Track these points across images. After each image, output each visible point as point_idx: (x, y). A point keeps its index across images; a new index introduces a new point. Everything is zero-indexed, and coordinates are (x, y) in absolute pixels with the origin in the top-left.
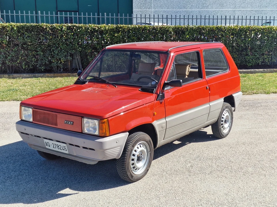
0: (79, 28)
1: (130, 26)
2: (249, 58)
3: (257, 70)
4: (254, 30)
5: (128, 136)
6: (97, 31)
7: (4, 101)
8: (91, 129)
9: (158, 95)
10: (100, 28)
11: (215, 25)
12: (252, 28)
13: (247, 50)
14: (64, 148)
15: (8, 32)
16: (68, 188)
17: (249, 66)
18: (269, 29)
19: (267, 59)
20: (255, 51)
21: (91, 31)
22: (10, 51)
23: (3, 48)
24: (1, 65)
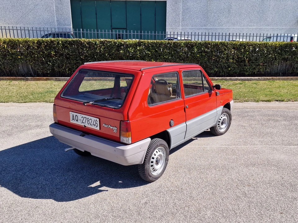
0: (109, 42)
1: (149, 41)
2: (247, 68)
3: (253, 78)
4: (252, 45)
6: (123, 45)
10: (126, 42)
11: (220, 41)
12: (250, 43)
13: (245, 61)
15: (55, 45)
17: (246, 74)
18: (265, 44)
19: (262, 69)
20: (252, 62)
21: (118, 44)
22: (57, 59)
23: (51, 57)
24: (50, 71)
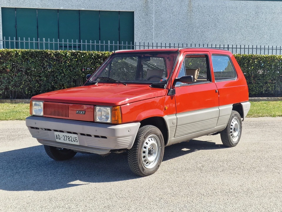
0: (83, 54)
2: (252, 86)
3: (260, 98)
4: (257, 58)
5: (140, 128)
6: (100, 57)
7: (7, 120)
8: (103, 117)
9: (169, 91)
10: (104, 54)
12: (254, 56)
13: (250, 78)
14: (75, 140)
15: (12, 57)
16: (78, 180)
17: (252, 94)
18: (271, 57)
19: (271, 87)
20: (258, 79)
21: (95, 57)
22: (13, 76)
23: (7, 72)
24: (3, 91)
